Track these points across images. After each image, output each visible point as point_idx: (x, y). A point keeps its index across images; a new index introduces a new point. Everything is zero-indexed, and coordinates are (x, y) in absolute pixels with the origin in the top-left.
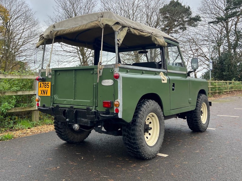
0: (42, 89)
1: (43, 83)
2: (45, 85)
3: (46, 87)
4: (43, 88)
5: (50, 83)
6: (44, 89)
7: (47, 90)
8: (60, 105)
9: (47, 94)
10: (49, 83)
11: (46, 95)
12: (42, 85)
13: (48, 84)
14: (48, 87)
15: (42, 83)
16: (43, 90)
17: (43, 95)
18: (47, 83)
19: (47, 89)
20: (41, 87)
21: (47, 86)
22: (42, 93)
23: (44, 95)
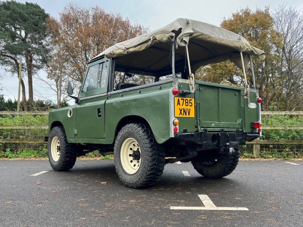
0: (181, 107)
1: (184, 100)
2: (186, 103)
3: (188, 106)
4: (183, 105)
5: (193, 100)
6: (185, 107)
7: (190, 109)
8: (209, 129)
9: (189, 115)
10: (192, 100)
11: (187, 116)
12: (181, 102)
13: (191, 101)
14: (190, 106)
15: (182, 99)
16: (184, 109)
17: (183, 116)
18: (189, 99)
19: (189, 107)
20: (179, 104)
21: (189, 104)
22: (181, 113)
23: (185, 116)
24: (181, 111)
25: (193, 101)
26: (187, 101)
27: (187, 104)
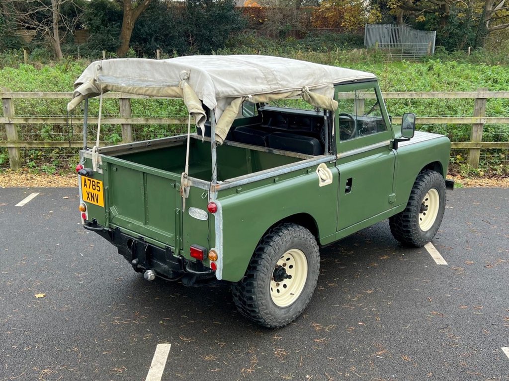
1: (90, 180)
2: (93, 185)
3: (95, 190)
4: (89, 188)
5: (101, 182)
6: (91, 190)
7: (98, 195)
8: (123, 230)
10: (99, 183)
11: (96, 203)
12: (88, 183)
13: (98, 185)
14: (98, 191)
16: (91, 193)
17: (91, 202)
18: (96, 181)
19: (96, 192)
20: (86, 185)
21: (97, 188)
22: (88, 197)
23: (93, 202)
24: (88, 194)
25: (101, 185)
26: (94, 183)
27: (94, 187)
